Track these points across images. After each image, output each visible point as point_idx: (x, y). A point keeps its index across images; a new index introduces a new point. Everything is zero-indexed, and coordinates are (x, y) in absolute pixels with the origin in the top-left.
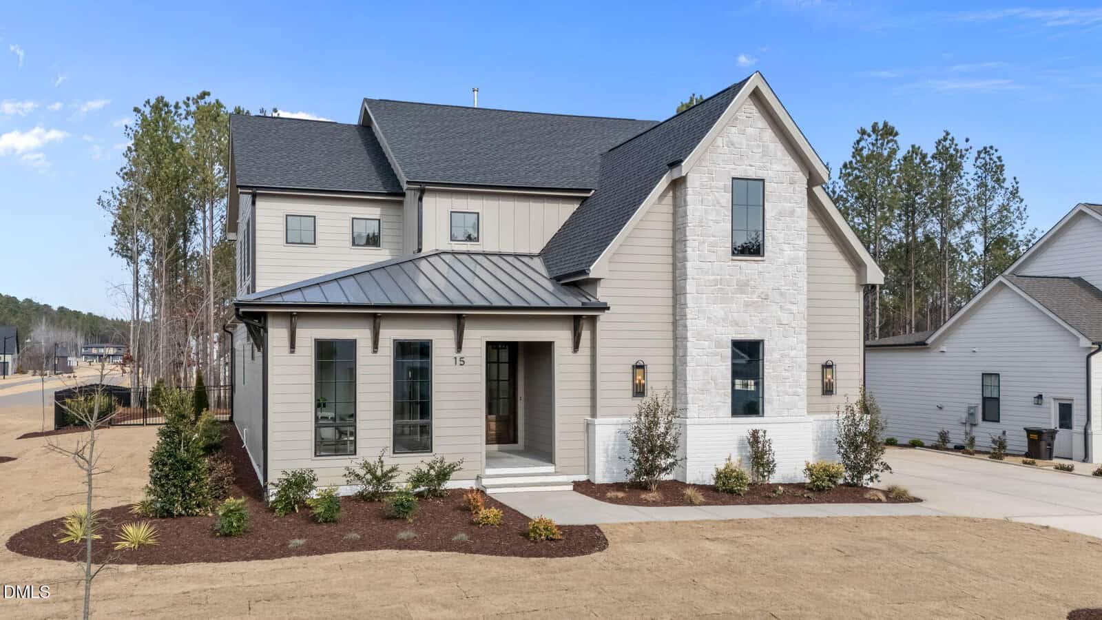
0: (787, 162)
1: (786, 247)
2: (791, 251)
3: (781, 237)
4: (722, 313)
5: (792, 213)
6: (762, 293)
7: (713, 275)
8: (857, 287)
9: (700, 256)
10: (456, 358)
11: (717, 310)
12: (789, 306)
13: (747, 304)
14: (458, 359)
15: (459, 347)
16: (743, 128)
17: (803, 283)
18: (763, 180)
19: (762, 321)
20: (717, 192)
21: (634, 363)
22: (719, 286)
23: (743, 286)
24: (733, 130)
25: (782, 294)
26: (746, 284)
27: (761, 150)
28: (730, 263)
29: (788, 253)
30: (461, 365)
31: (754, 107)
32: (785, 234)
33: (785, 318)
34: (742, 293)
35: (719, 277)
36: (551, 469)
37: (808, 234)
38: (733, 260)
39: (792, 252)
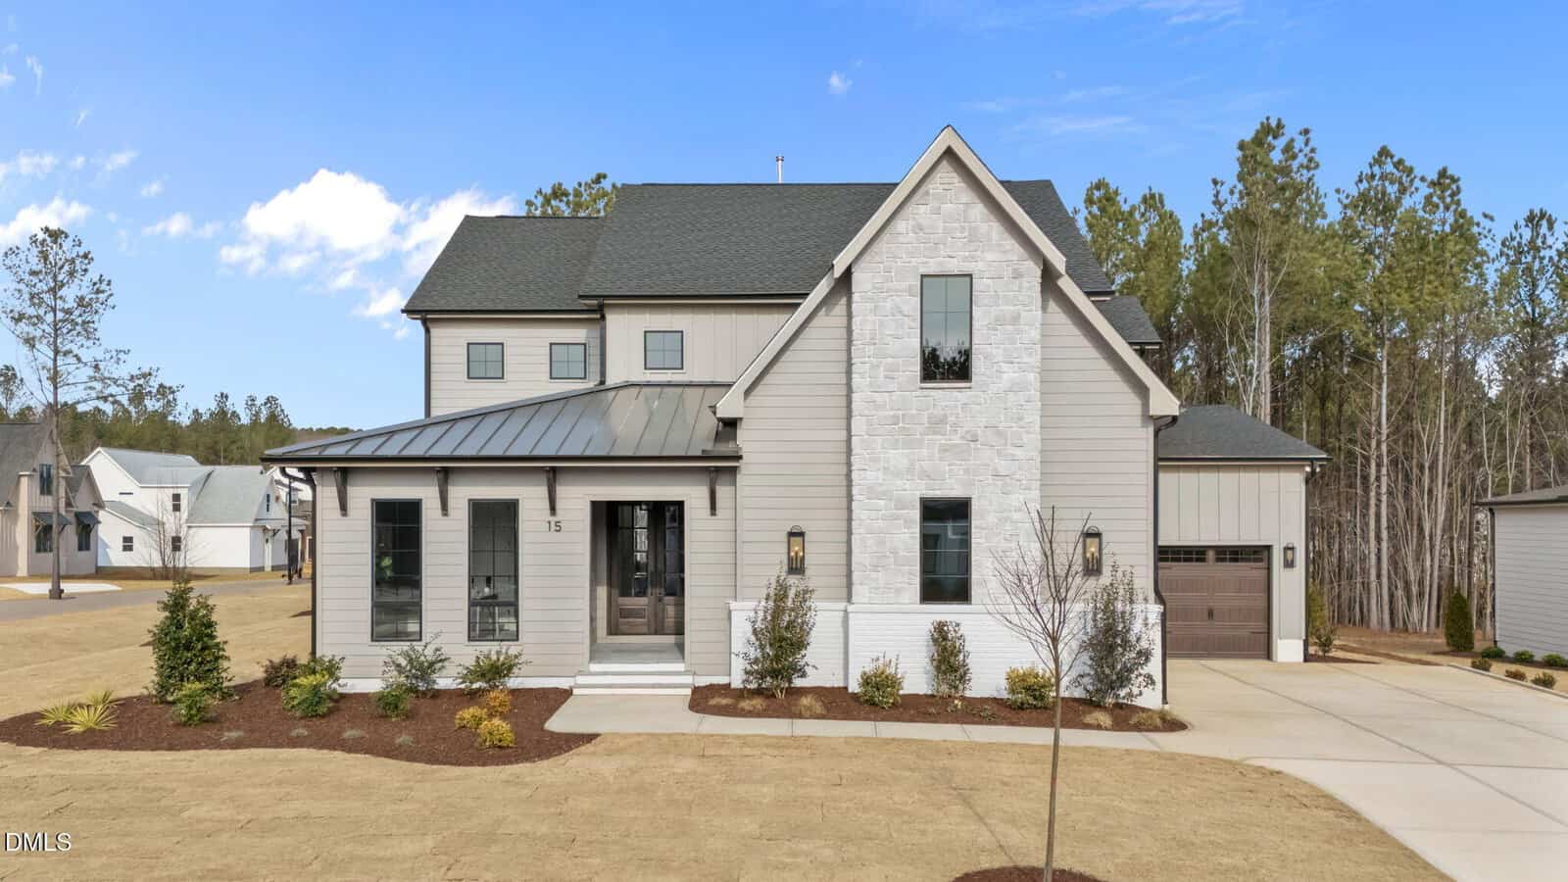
0: (1008, 247)
1: (1005, 367)
2: (1015, 372)
3: (998, 353)
4: (905, 461)
5: (1015, 319)
6: (968, 432)
7: (891, 409)
8: (1142, 420)
9: (871, 384)
10: (549, 523)
11: (898, 457)
12: (1011, 450)
13: (944, 449)
14: (553, 524)
15: (553, 509)
16: (937, 205)
17: (1034, 418)
18: (970, 276)
19: (967, 471)
20: (897, 296)
21: (789, 530)
22: (901, 425)
23: (937, 424)
24: (922, 209)
25: (999, 434)
26: (943, 420)
27: (966, 234)
28: (919, 393)
29: (1010, 374)
30: (557, 531)
31: (955, 175)
32: (1005, 350)
33: (1002, 466)
34: (935, 433)
35: (900, 412)
36: (680, 667)
37: (1042, 347)
38: (922, 388)
39: (1016, 375)
